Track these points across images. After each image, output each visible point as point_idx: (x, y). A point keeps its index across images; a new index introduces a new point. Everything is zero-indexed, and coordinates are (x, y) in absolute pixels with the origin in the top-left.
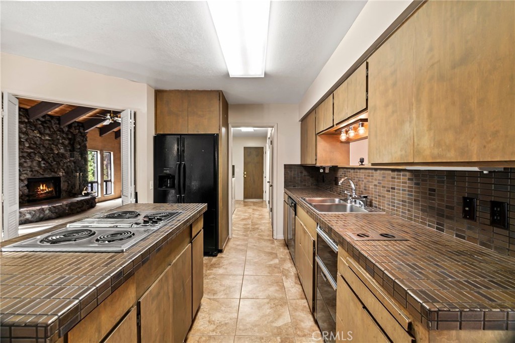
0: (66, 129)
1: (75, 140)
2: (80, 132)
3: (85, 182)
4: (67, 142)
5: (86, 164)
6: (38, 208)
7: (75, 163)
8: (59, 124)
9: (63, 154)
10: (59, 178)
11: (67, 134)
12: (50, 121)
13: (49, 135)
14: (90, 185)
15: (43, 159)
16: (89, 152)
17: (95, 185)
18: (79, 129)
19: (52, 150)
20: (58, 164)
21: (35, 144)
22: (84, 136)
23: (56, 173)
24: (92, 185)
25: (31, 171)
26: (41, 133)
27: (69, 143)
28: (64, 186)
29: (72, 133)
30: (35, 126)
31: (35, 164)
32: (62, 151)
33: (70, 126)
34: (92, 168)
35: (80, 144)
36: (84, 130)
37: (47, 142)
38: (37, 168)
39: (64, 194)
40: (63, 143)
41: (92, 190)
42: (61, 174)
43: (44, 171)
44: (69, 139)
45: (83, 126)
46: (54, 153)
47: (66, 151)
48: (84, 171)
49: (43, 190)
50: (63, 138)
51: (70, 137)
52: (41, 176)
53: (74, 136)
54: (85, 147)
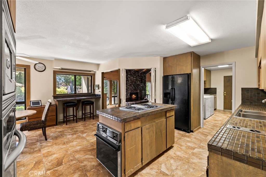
0: (140, 75)
1: (142, 78)
2: (144, 75)
3: (145, 95)
4: (140, 80)
5: (146, 88)
6: (132, 102)
7: (142, 87)
8: (138, 73)
9: (139, 84)
10: (138, 93)
11: (140, 77)
12: (136, 73)
13: (136, 78)
14: (147, 96)
15: (134, 86)
16: (147, 83)
17: (149, 96)
18: (144, 74)
19: (136, 83)
20: (138, 87)
21: (132, 81)
22: (145, 77)
23: (137, 91)
24: (148, 96)
25: (131, 90)
26: (133, 77)
27: (141, 80)
28: (139, 96)
29: (141, 76)
30: (132, 75)
31: (132, 88)
32: (139, 83)
33: (141, 74)
34: (148, 89)
35: (144, 80)
36: (145, 75)
37: (135, 80)
38: (132, 89)
39: (139, 99)
40: (139, 80)
41: (148, 98)
42: (138, 91)
43: (134, 90)
44: (141, 79)
45: (145, 73)
46: (136, 84)
47: (140, 83)
48: (145, 90)
49: (134, 97)
50: (139, 78)
51: (141, 78)
52: (133, 92)
53: (142, 77)
54: (146, 81)
